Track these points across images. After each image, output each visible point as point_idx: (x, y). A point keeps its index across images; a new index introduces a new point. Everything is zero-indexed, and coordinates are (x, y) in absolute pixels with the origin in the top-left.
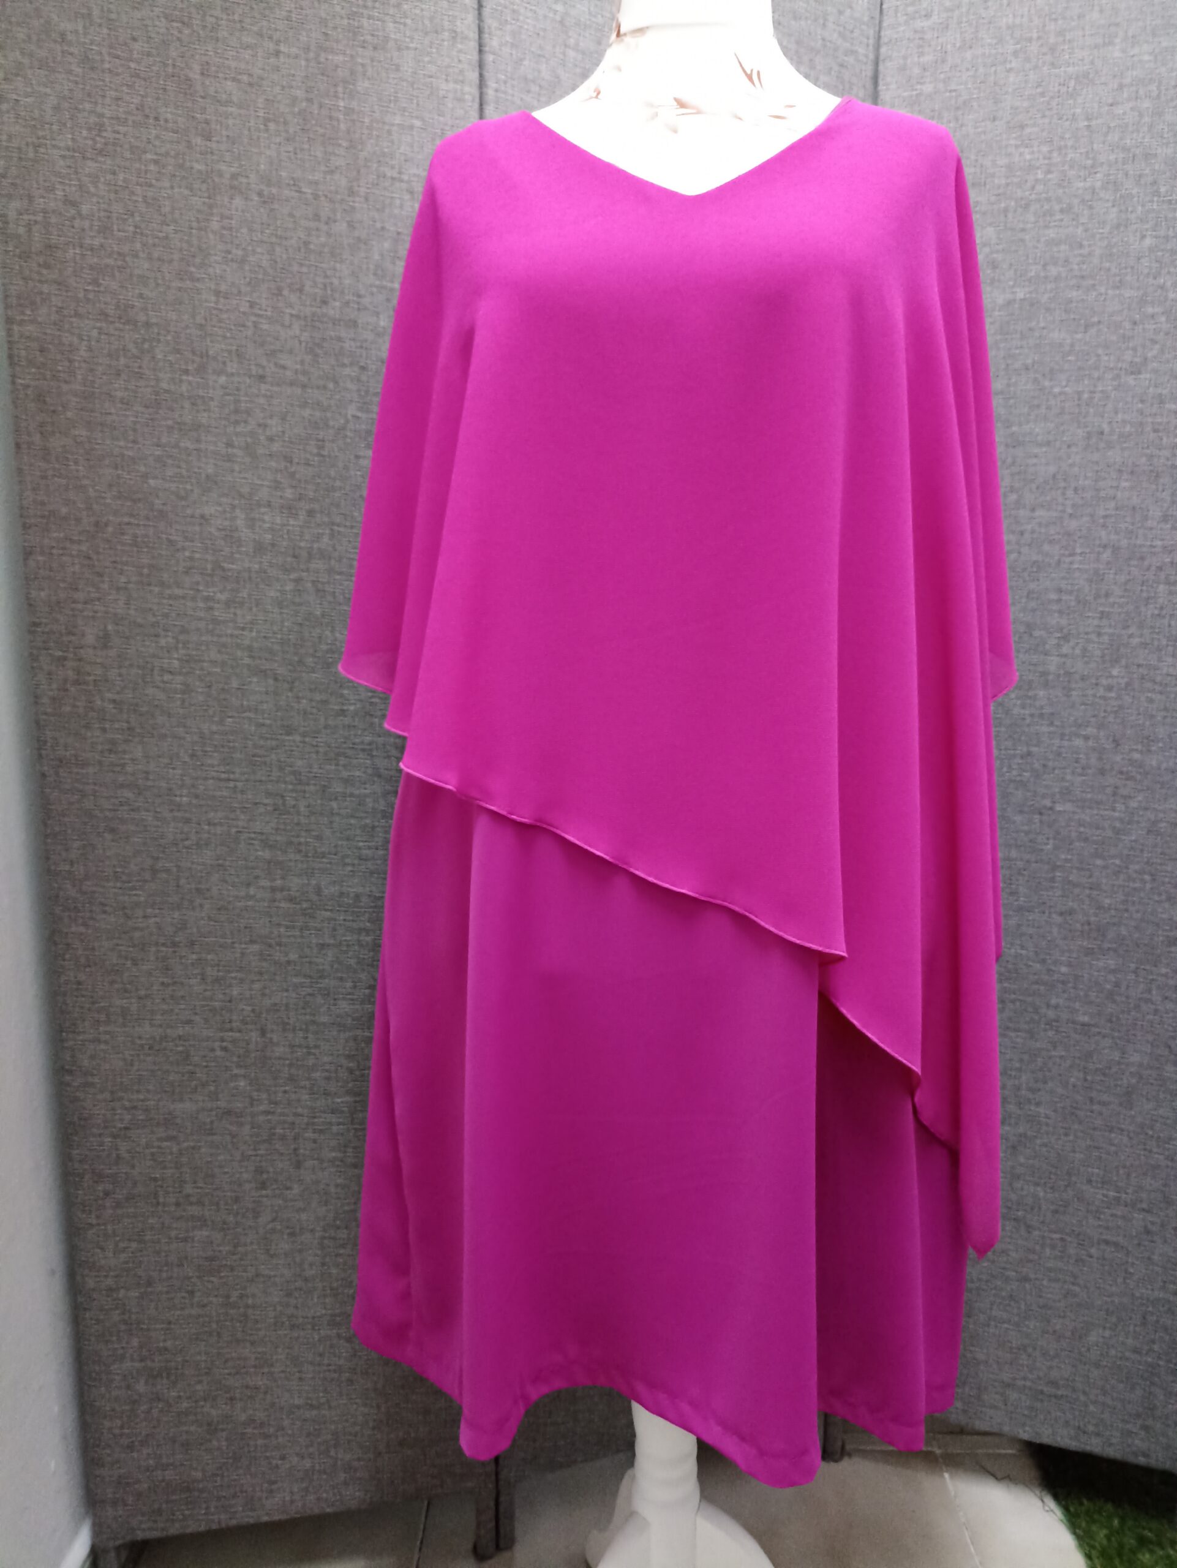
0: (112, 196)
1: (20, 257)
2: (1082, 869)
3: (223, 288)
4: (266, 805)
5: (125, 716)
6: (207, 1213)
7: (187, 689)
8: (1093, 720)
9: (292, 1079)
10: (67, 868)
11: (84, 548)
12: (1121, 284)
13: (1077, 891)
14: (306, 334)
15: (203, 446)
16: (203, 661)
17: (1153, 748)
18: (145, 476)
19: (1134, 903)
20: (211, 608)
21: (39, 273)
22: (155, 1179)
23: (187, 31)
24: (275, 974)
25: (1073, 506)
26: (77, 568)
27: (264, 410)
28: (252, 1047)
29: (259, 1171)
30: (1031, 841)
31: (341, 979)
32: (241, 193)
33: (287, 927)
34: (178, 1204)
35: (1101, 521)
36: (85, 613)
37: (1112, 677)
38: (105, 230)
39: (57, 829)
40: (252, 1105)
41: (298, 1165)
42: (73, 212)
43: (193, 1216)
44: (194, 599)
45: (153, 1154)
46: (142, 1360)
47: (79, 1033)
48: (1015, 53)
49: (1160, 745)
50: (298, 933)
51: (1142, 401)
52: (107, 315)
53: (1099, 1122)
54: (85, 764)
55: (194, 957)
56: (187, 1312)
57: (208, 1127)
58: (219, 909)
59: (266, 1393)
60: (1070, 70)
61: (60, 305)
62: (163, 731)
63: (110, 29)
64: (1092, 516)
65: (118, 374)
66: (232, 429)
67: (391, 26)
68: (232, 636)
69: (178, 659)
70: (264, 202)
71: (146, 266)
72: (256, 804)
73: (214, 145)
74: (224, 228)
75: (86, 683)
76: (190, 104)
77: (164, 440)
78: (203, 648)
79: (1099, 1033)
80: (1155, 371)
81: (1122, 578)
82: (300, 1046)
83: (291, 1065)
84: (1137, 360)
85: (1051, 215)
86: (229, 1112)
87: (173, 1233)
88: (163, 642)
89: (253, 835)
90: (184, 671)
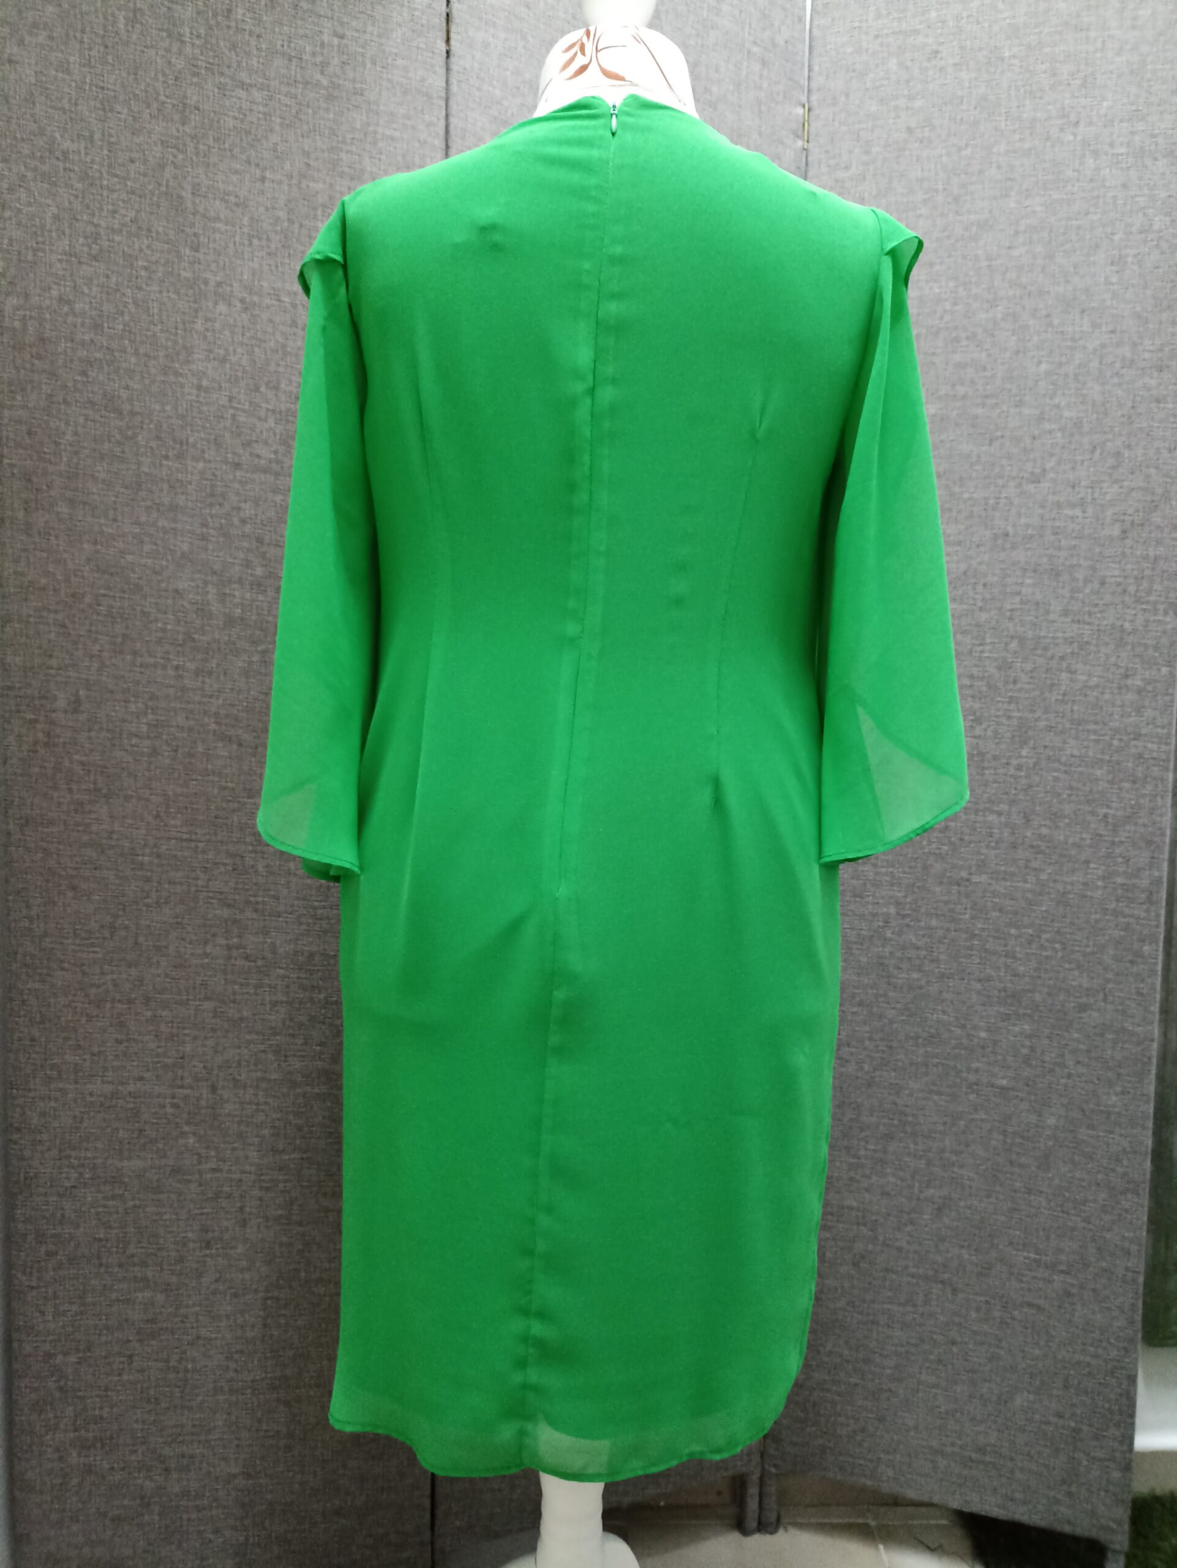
0: (104, 297)
1: (14, 347)
2: (998, 938)
3: (205, 383)
4: (225, 865)
5: (92, 777)
6: (150, 1274)
7: (154, 753)
8: (1005, 797)
9: (241, 1136)
10: (27, 925)
11: (60, 617)
12: (1020, 404)
13: (994, 958)
14: (279, 427)
15: (179, 526)
16: (171, 726)
17: (1061, 824)
18: (123, 552)
19: (1046, 971)
20: (181, 677)
21: (33, 364)
22: (101, 1240)
23: (180, 156)
24: (227, 1031)
25: (983, 599)
26: (52, 636)
27: (238, 493)
28: (203, 1103)
29: (205, 1230)
30: (950, 910)
31: (293, 1036)
32: (224, 299)
33: (241, 985)
34: (120, 1265)
35: (1008, 614)
36: (59, 679)
37: (1020, 756)
38: (97, 327)
39: (21, 886)
40: (200, 1163)
41: (244, 1224)
42: (66, 309)
43: (135, 1277)
44: (164, 667)
45: (98, 1214)
46: (75, 1431)
47: (29, 1090)
48: (925, 202)
49: (1067, 821)
50: (252, 991)
51: (1042, 507)
52: (92, 403)
53: (1018, 1185)
54: (51, 823)
55: (149, 1014)
56: (125, 1377)
57: (155, 1184)
58: (176, 967)
59: (201, 1462)
60: (972, 217)
61: (49, 392)
62: (130, 793)
63: (110, 151)
64: (1000, 609)
65: (102, 457)
66: (208, 511)
67: (367, 161)
68: (199, 703)
69: (147, 724)
70: (246, 309)
71: (133, 360)
72: (216, 864)
73: (200, 256)
74: (207, 330)
75: (55, 745)
76: (181, 220)
77: (143, 519)
78: (172, 714)
79: (1017, 1096)
80: (1054, 481)
81: (1029, 666)
82: (248, 1104)
83: (240, 1123)
84: (1037, 471)
85: (958, 342)
86: (175, 1171)
87: (114, 1296)
88: (132, 707)
89: (211, 895)
90: (152, 735)
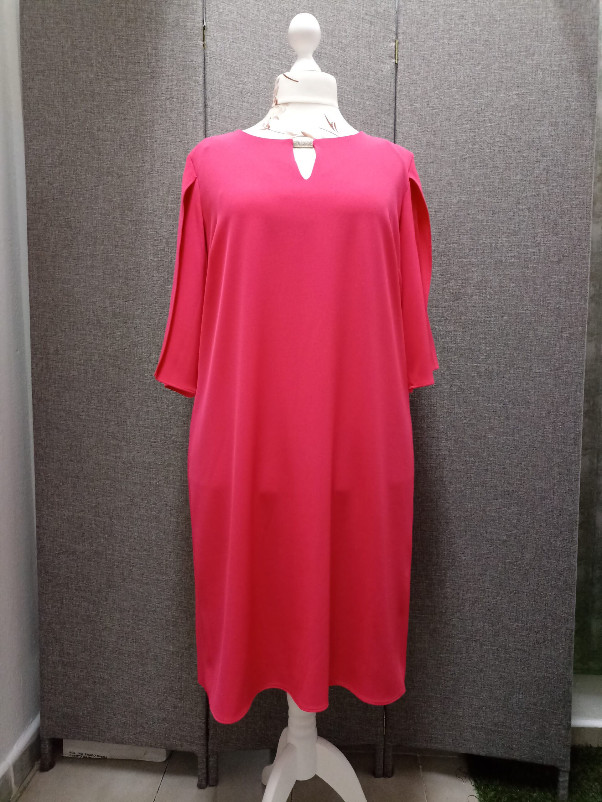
0: (65, 180)
3: (103, 212)
4: (114, 421)
5: (63, 382)
6: (87, 596)
7: (86, 372)
11: (51, 315)
14: (134, 228)
15: (94, 274)
16: (92, 360)
18: (73, 287)
20: (96, 339)
22: (68, 578)
23: (92, 115)
27: (117, 259)
32: (110, 174)
36: (50, 341)
38: (62, 193)
42: (51, 187)
45: (67, 566)
46: (60, 657)
52: (61, 225)
54: (48, 401)
55: (85, 483)
56: (78, 638)
57: (89, 557)
58: (95, 464)
59: (108, 682)
61: (45, 222)
62: (77, 389)
63: (66, 118)
66: (105, 267)
69: (83, 359)
70: (119, 177)
71: (76, 205)
74: (104, 188)
76: (93, 142)
78: (92, 355)
88: (77, 352)
90: (85, 364)
